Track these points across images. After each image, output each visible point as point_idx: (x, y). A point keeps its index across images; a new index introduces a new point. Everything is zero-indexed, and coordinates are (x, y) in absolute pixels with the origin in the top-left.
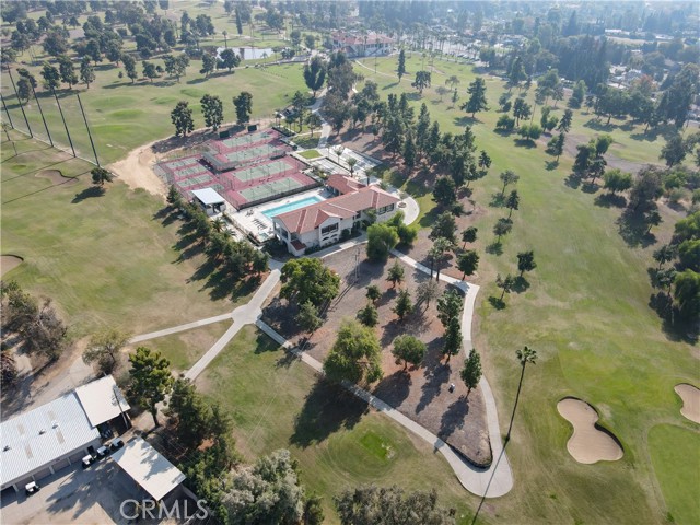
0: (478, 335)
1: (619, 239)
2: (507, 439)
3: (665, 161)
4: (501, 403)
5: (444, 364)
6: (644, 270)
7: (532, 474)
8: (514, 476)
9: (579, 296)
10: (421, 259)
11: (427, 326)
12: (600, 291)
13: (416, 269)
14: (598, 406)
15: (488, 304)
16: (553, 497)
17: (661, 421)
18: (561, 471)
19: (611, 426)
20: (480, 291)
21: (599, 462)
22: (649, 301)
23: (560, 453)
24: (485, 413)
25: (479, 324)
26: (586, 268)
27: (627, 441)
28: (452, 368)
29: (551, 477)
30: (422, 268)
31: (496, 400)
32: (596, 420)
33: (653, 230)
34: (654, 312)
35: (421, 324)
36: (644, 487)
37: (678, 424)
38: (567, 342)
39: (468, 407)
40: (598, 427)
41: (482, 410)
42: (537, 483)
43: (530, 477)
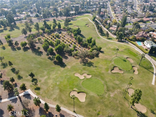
0: (44, 99)
1: (37, 56)
2: (74, 112)
3: (24, 34)
4: (65, 107)
5: (48, 113)
6: (47, 59)
7: (83, 112)
8: (83, 116)
9: (46, 73)
10: (8, 97)
11: (33, 110)
12: (47, 69)
13: (10, 100)
14: (74, 90)
15: (37, 91)
16: (89, 111)
17: (81, 83)
18: (85, 106)
19: (79, 91)
20: (31, 90)
21: (86, 98)
22: (54, 64)
23: (81, 104)
24: (66, 112)
25: (41, 97)
26: (40, 66)
27: (83, 91)
28: (50, 112)
29: (86, 109)
30: (11, 99)
31: (64, 107)
32: (77, 92)
33: (40, 50)
34: (57, 65)
35: (31, 111)
36: (92, 95)
37: (83, 81)
38: (56, 84)
39: (63, 115)
40: (78, 93)
41: (65, 112)
42: (86, 112)
43: (84, 113)
